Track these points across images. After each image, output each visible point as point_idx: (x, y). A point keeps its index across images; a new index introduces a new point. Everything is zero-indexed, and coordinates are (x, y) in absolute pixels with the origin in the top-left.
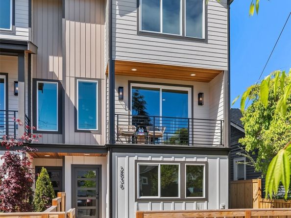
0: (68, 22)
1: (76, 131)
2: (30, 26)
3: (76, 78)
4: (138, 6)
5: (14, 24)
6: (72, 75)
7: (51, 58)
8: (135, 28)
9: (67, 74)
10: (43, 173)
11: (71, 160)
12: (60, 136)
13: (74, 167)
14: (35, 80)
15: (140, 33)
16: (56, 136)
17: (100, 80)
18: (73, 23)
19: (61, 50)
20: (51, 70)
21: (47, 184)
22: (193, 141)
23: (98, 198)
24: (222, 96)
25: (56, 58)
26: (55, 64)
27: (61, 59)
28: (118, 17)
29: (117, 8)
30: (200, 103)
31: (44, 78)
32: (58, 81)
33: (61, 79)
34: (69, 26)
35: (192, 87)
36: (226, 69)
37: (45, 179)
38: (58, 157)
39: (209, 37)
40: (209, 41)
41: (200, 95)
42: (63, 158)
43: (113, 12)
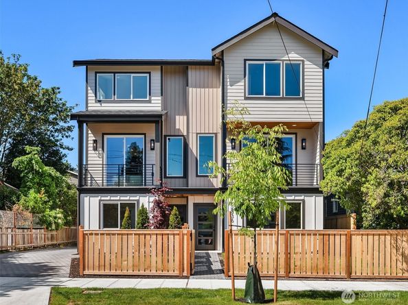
0: (190, 89)
1: (197, 176)
2: (162, 95)
3: (197, 134)
4: (245, 77)
5: (150, 95)
6: (194, 131)
7: (177, 117)
8: (243, 95)
9: (190, 131)
10: (175, 210)
11: (193, 200)
12: (185, 180)
13: (195, 205)
14: (165, 136)
15: (246, 98)
16: (181, 180)
17: (216, 134)
18: (194, 89)
19: (185, 111)
20: (177, 127)
21: (177, 218)
22: (296, 182)
23: (214, 230)
24: (318, 147)
25: (181, 117)
26: (180, 123)
27: (185, 117)
28: (229, 87)
29: (228, 80)
30: (303, 148)
31: (172, 134)
32: (183, 136)
33: (185, 134)
34: (192, 91)
35: (296, 134)
36: (322, 120)
37: (176, 215)
38: (183, 197)
39: (306, 95)
40: (306, 99)
41: (303, 140)
42: (187, 197)
43: (225, 84)
